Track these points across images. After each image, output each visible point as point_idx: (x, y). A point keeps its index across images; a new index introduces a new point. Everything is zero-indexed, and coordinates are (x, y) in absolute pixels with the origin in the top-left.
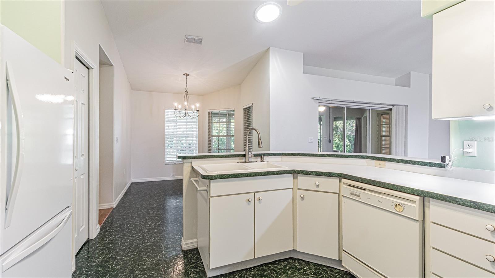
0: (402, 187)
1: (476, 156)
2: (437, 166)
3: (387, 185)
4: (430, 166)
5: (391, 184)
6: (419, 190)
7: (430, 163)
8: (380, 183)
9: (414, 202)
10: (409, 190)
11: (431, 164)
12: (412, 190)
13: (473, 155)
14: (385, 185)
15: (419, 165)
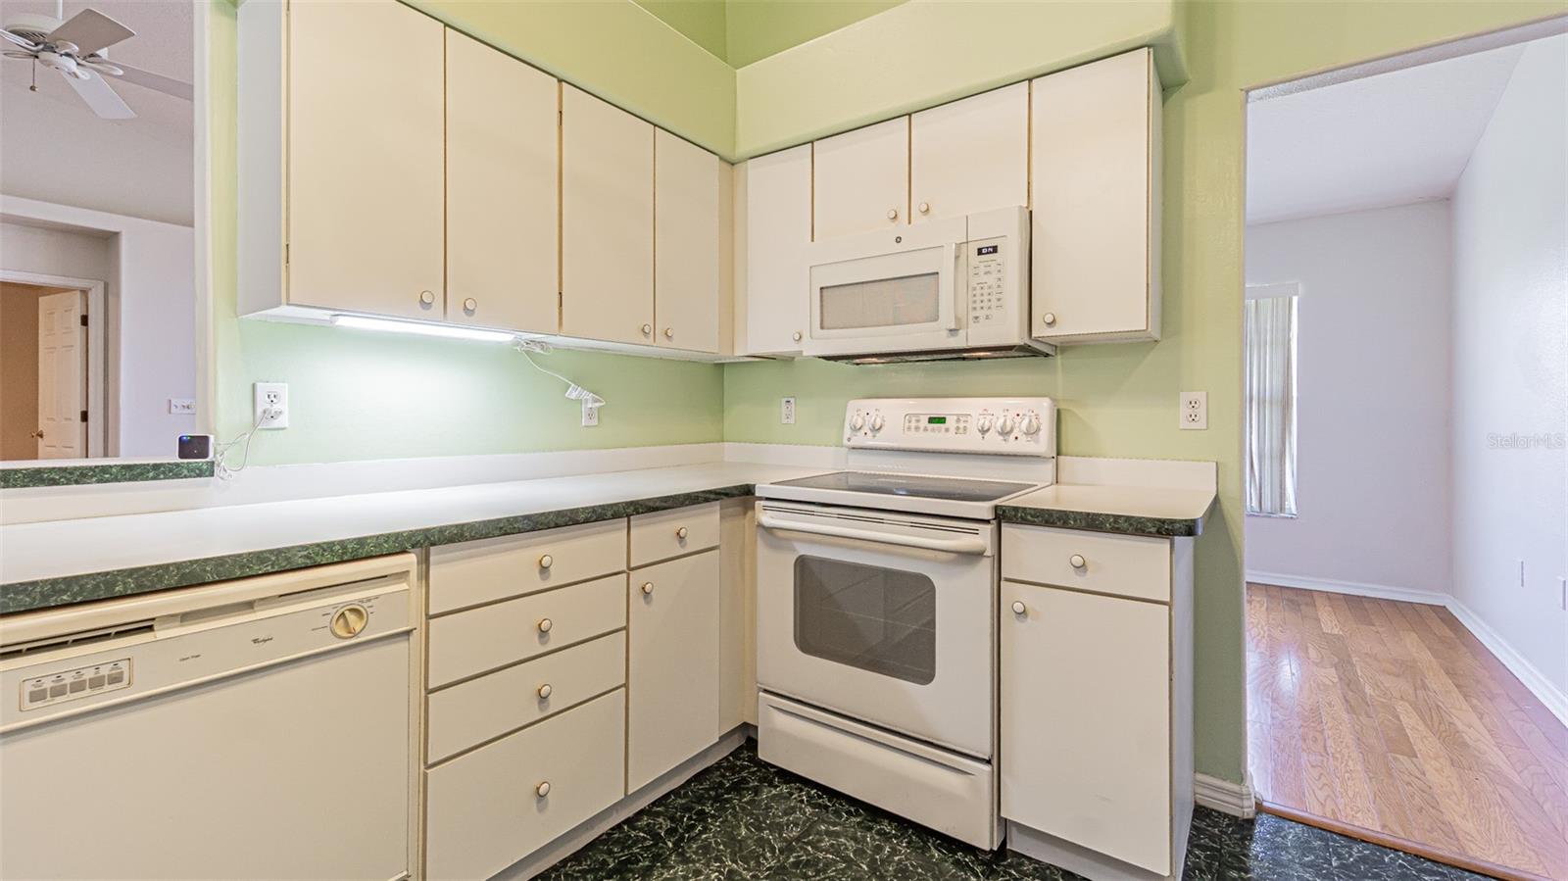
0: (361, 542)
1: (287, 425)
2: (185, 472)
3: (300, 554)
4: (154, 478)
5: (318, 545)
6: (417, 531)
7: (156, 467)
8: (260, 557)
9: (403, 575)
10: (386, 542)
11: (162, 469)
12: (397, 539)
13: (280, 426)
14: (287, 559)
15: (107, 481)
